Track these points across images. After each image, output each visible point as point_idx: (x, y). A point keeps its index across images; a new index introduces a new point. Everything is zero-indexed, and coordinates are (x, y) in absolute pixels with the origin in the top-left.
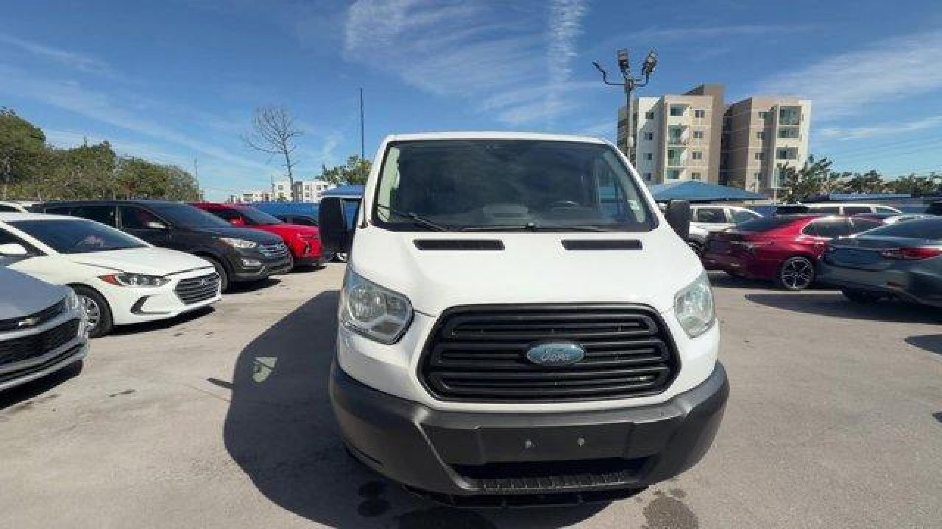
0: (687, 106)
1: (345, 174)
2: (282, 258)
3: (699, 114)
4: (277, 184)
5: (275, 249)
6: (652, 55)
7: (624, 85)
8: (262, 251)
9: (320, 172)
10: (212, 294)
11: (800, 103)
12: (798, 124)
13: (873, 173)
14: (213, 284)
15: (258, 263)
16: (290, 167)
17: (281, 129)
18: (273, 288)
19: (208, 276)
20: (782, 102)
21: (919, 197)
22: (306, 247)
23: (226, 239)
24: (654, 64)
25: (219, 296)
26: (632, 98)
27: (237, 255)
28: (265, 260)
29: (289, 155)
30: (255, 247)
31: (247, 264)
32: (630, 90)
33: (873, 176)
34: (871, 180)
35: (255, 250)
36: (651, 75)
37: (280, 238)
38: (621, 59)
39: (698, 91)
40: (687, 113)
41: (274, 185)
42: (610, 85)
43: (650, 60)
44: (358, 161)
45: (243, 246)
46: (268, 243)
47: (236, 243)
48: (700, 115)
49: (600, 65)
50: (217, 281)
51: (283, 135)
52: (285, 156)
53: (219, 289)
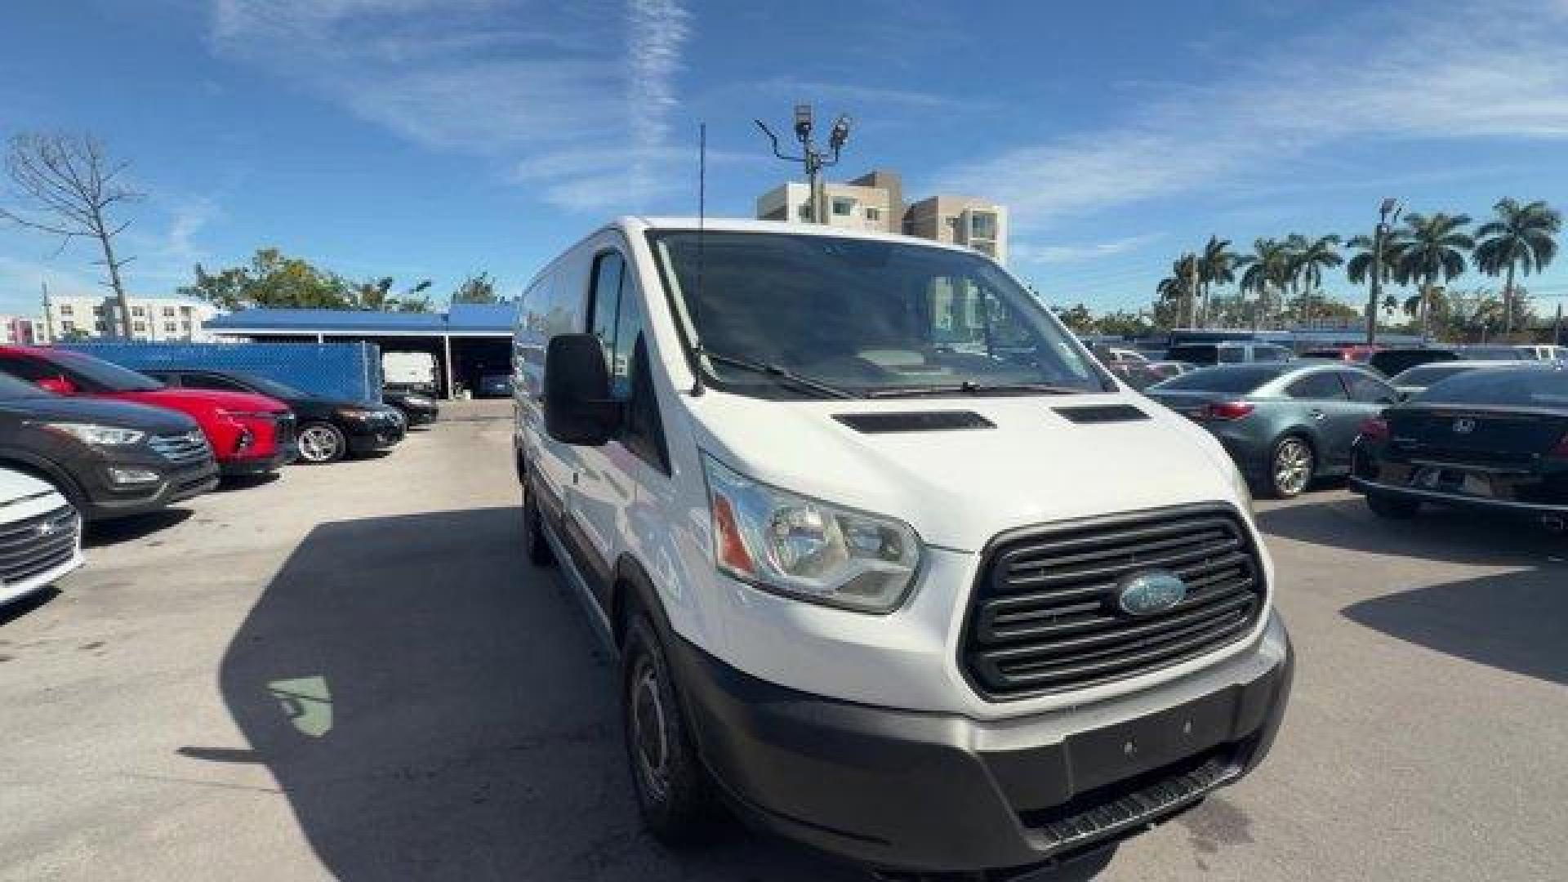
0: (854, 201)
1: (249, 287)
2: (200, 464)
3: (871, 214)
4: (57, 302)
5: (186, 442)
6: (846, 120)
7: (804, 160)
8: (158, 449)
9: (192, 281)
10: (61, 554)
11: (995, 208)
12: (993, 237)
13: (1081, 307)
14: (66, 532)
15: (152, 477)
16: (113, 267)
17: (86, 183)
18: (182, 528)
19: (55, 512)
20: (975, 206)
21: (1132, 340)
22: (242, 434)
23: (64, 427)
24: (845, 134)
25: (79, 557)
26: (817, 182)
27: (97, 459)
28: (167, 469)
29: (110, 241)
30: (141, 440)
31: (122, 480)
32: (814, 169)
33: (1081, 312)
34: (1080, 317)
35: (142, 446)
36: (842, 149)
37: (191, 421)
38: (803, 119)
39: (868, 181)
40: (855, 211)
41: (47, 304)
42: (783, 158)
43: (842, 127)
44: (278, 261)
45: (109, 441)
46: (166, 431)
47: (89, 434)
48: (874, 216)
49: (768, 125)
50: (72, 524)
51: (95, 198)
52: (101, 241)
53: (78, 539)
